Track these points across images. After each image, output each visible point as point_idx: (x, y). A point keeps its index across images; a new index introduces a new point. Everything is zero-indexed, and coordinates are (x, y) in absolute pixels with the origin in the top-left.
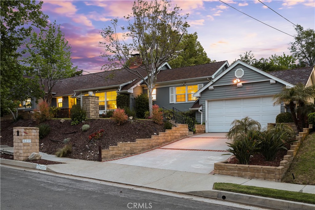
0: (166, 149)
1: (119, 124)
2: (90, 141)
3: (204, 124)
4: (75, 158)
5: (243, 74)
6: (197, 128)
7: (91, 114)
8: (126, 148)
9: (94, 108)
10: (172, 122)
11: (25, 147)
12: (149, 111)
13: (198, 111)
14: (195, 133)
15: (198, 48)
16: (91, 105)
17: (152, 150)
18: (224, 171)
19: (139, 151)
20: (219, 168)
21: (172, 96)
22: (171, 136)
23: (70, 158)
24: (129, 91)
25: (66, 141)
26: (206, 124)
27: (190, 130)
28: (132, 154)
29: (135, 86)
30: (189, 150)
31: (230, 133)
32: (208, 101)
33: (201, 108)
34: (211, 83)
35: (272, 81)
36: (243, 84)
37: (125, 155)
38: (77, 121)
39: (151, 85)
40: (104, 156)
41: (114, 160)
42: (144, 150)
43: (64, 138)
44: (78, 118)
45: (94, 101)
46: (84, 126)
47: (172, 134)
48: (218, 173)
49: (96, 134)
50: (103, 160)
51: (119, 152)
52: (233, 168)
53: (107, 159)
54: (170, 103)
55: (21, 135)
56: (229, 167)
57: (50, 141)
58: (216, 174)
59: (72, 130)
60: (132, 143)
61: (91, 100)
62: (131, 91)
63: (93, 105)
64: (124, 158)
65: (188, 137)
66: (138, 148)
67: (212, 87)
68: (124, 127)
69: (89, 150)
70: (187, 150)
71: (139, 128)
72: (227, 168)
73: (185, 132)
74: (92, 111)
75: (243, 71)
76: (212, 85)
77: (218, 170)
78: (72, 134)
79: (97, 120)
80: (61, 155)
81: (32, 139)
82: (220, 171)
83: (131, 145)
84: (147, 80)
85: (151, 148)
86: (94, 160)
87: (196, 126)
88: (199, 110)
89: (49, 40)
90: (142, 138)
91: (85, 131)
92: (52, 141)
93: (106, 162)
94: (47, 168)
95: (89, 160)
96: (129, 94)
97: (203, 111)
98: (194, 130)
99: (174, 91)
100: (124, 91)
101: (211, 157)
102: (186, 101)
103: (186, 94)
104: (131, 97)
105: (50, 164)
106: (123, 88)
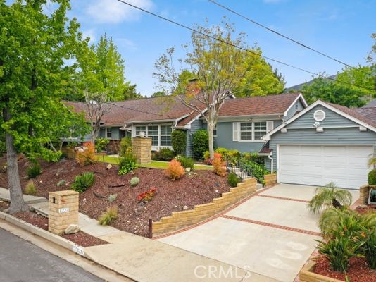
0: (231, 218)
1: (174, 180)
2: (140, 202)
3: (275, 173)
4: (120, 229)
5: (324, 117)
6: (267, 178)
7: (142, 159)
9: (146, 151)
11: (62, 218)
12: (208, 150)
13: (267, 156)
14: (264, 185)
16: (142, 148)
17: (214, 218)
19: (198, 222)
21: (236, 133)
23: (115, 227)
24: (186, 127)
25: (112, 199)
26: (278, 173)
27: (259, 182)
29: (193, 120)
30: (261, 223)
31: (312, 202)
32: (280, 146)
33: (271, 154)
34: (284, 125)
35: (361, 128)
36: (324, 129)
37: (181, 228)
38: (125, 171)
39: (212, 121)
40: (155, 231)
41: (168, 235)
43: (110, 194)
44: (126, 166)
45: (146, 144)
46: (133, 179)
47: (237, 194)
49: (146, 193)
50: (154, 236)
51: (174, 224)
53: (159, 234)
54: (234, 140)
55: (58, 204)
57: (94, 196)
59: (119, 182)
61: (142, 142)
62: (188, 126)
63: (145, 148)
64: (179, 232)
65: (257, 194)
66: (197, 217)
67: (285, 130)
68: (179, 183)
69: (137, 216)
70: (257, 223)
71: (197, 184)
73: (252, 187)
74: (143, 155)
75: (324, 113)
76: (285, 127)
79: (148, 170)
80: (105, 223)
81: (70, 207)
86: (143, 235)
87: (266, 176)
88: (269, 157)
89: (101, 53)
91: (134, 186)
92: (96, 195)
93: (158, 240)
94: (85, 253)
95: (137, 234)
96: (185, 131)
97: (274, 156)
98: (264, 182)
99: (239, 127)
100: (180, 127)
101: (291, 243)
102: (253, 140)
103: (253, 131)
104: (188, 133)
105: (89, 246)
106: (180, 122)
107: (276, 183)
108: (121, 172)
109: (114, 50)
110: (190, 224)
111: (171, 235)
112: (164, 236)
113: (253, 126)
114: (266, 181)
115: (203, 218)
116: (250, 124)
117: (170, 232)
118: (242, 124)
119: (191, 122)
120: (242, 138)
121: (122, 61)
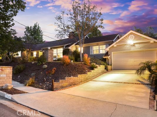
0: (96, 81)
2: (47, 75)
3: (111, 65)
5: (134, 38)
7: (49, 59)
8: (71, 81)
9: (51, 56)
14: (107, 70)
16: (49, 54)
17: (87, 82)
19: (79, 83)
21: (91, 51)
22: (97, 72)
25: (33, 75)
27: (105, 69)
28: (75, 85)
29: (72, 46)
32: (113, 53)
33: (109, 57)
37: (70, 86)
38: (40, 63)
40: (55, 87)
43: (32, 73)
44: (41, 61)
45: (51, 52)
46: (44, 66)
50: (55, 90)
53: (57, 89)
54: (90, 54)
59: (37, 68)
60: (74, 77)
61: (49, 51)
62: (70, 48)
63: (50, 54)
65: (105, 73)
66: (78, 80)
67: (115, 46)
68: (68, 66)
69: (46, 81)
73: (103, 70)
74: (50, 58)
75: (134, 36)
78: (37, 71)
79: (52, 63)
81: (7, 74)
83: (74, 79)
84: (79, 42)
85: (87, 80)
86: (48, 90)
91: (45, 69)
94: (12, 98)
95: (45, 89)
97: (111, 58)
102: (99, 54)
105: (15, 94)
106: (66, 46)
107: (112, 70)
108: (38, 64)
109: (39, 29)
112: (61, 90)
115: (81, 81)
121: (42, 33)
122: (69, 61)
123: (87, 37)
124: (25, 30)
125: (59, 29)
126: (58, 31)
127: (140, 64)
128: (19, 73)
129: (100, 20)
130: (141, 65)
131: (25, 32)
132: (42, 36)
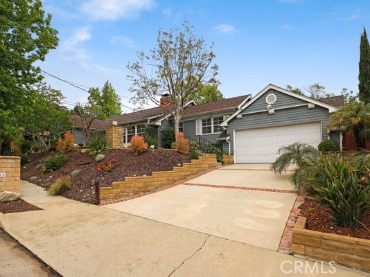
0: (191, 184)
1: (137, 154)
2: (99, 174)
3: (232, 154)
4: (70, 198)
5: (276, 100)
6: (225, 158)
7: (114, 144)
8: (137, 184)
9: (117, 138)
10: (199, 152)
13: (225, 141)
14: (223, 164)
15: (218, 95)
16: (114, 134)
18: (320, 250)
19: (156, 188)
20: (305, 241)
21: (198, 129)
22: (197, 167)
23: (65, 196)
24: (157, 123)
26: (235, 154)
27: (218, 161)
28: (146, 192)
29: (163, 119)
30: (222, 187)
32: (236, 131)
33: (228, 138)
35: (310, 106)
36: (275, 110)
37: (136, 194)
38: (95, 151)
39: (178, 116)
40: (103, 196)
41: (118, 202)
42: (162, 186)
43: (75, 170)
44: (97, 148)
45: (118, 131)
46: (98, 156)
47: (198, 165)
48: (303, 253)
49: (107, 165)
50: (101, 202)
51: (127, 190)
52: (345, 246)
53: (108, 200)
54: (197, 134)
56: (333, 243)
58: (297, 253)
59: (87, 161)
60: (147, 177)
61: (113, 129)
62: (159, 123)
63: (117, 135)
64: (133, 198)
65: (217, 169)
66: (154, 183)
67: (240, 116)
68: (142, 157)
71: (160, 158)
72: (328, 245)
73: (213, 162)
74: (115, 141)
75: (275, 96)
76: (240, 113)
77: (303, 247)
78: (85, 166)
81: (7, 172)
82: (309, 249)
83: (146, 180)
85: (173, 183)
87: (224, 156)
88: (227, 141)
90: (162, 170)
91: (99, 162)
93: (105, 206)
95: (84, 202)
96: (157, 126)
97: (231, 140)
98: (223, 160)
99: (201, 123)
100: (152, 123)
101: (261, 201)
102: (213, 133)
103: (212, 126)
104: (159, 129)
106: (152, 120)
107: (233, 163)
108: (91, 153)
109: (113, 92)
110: (146, 190)
111: (122, 201)
112: (114, 202)
113: (212, 122)
114: (225, 160)
115: (162, 185)
116: (210, 120)
117: (122, 199)
118: (203, 121)
119: (161, 120)
120: (203, 132)
121: (120, 99)
122: (145, 146)
123: (192, 103)
124: (89, 94)
125: (136, 87)
126: (136, 92)
127: (280, 150)
128: (54, 170)
129: (212, 68)
130: (282, 153)
131: (89, 98)
132: (120, 104)
